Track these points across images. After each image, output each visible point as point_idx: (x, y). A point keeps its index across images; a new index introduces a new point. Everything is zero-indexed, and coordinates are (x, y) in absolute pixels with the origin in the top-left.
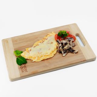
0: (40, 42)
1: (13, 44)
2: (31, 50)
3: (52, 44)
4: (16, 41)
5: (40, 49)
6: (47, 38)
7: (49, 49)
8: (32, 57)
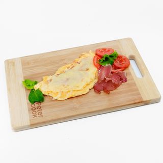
0: (68, 68)
1: (23, 69)
2: (51, 80)
3: (87, 72)
4: (28, 63)
5: (68, 79)
6: (79, 60)
7: (82, 81)
8: (52, 92)
